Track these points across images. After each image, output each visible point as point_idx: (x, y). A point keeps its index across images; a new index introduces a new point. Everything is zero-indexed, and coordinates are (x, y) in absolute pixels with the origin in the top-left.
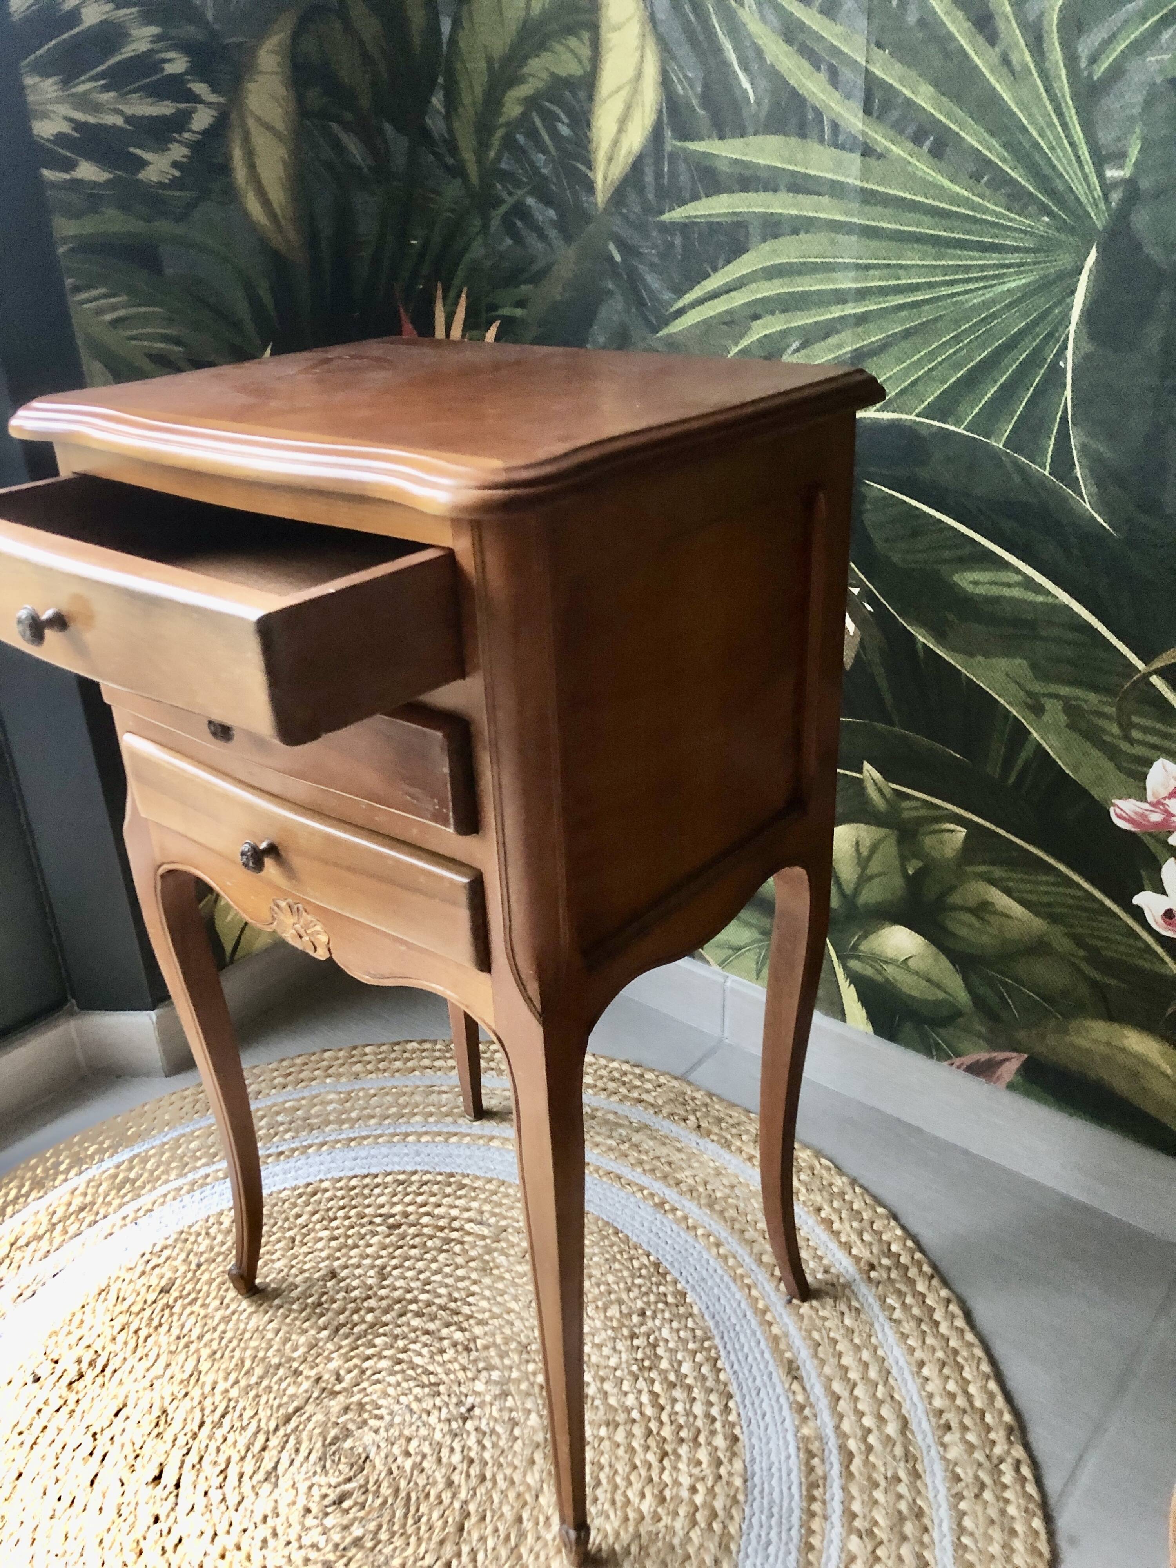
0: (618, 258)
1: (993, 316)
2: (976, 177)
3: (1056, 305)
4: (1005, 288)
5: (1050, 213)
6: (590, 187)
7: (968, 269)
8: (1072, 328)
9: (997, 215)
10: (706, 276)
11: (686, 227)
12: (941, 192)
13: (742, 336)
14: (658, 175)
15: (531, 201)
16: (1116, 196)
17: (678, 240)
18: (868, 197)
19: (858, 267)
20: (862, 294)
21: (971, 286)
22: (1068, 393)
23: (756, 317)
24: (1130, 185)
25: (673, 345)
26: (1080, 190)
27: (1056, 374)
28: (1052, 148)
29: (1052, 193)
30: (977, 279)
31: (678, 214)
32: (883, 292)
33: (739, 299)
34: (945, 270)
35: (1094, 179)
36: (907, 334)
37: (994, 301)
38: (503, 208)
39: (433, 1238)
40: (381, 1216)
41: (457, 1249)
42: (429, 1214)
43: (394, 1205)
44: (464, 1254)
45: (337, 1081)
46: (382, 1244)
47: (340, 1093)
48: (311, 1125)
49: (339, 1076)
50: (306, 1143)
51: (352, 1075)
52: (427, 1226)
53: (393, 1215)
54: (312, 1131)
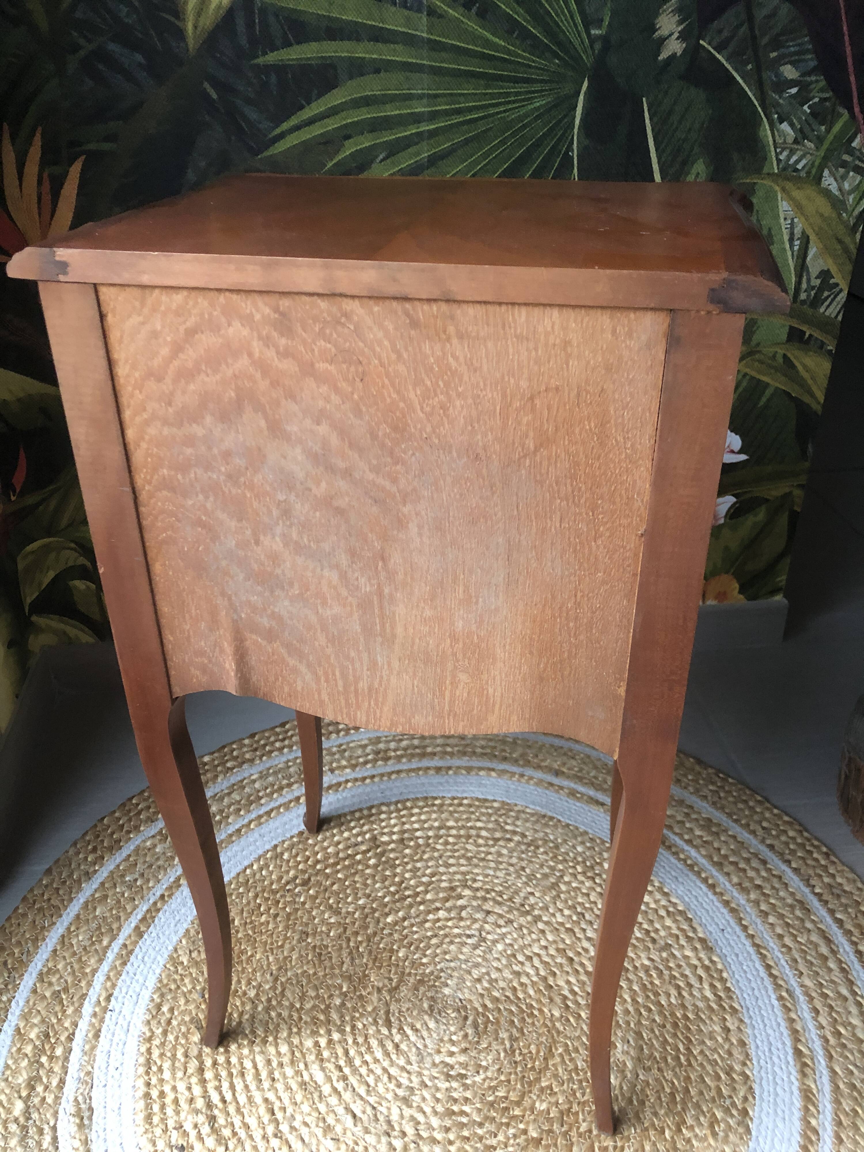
0: (215, 96)
1: (524, 127)
2: (510, 32)
3: (565, 116)
4: (532, 106)
5: (558, 57)
6: (180, 34)
7: (508, 94)
8: (576, 131)
9: (524, 58)
10: (301, 108)
11: (280, 69)
12: (487, 43)
13: (337, 152)
14: (250, 25)
15: (112, 47)
16: (598, 46)
17: (273, 79)
18: (435, 46)
19: (429, 96)
20: (433, 116)
21: (510, 106)
22: (576, 171)
23: (348, 137)
24: (605, 39)
25: (274, 165)
26: (576, 43)
27: (567, 160)
28: (558, 15)
29: (559, 44)
30: (514, 102)
31: (271, 58)
32: (447, 113)
33: (332, 124)
34: (492, 96)
35: (585, 36)
36: (467, 142)
37: (526, 115)
38: (82, 53)
39: (338, 872)
40: (288, 883)
41: (360, 867)
42: (318, 862)
43: (288, 872)
44: (368, 867)
45: (139, 831)
46: (311, 896)
47: (153, 836)
48: (159, 867)
49: (137, 828)
50: (172, 880)
51: (146, 822)
52: (326, 868)
53: (296, 878)
54: (166, 870)
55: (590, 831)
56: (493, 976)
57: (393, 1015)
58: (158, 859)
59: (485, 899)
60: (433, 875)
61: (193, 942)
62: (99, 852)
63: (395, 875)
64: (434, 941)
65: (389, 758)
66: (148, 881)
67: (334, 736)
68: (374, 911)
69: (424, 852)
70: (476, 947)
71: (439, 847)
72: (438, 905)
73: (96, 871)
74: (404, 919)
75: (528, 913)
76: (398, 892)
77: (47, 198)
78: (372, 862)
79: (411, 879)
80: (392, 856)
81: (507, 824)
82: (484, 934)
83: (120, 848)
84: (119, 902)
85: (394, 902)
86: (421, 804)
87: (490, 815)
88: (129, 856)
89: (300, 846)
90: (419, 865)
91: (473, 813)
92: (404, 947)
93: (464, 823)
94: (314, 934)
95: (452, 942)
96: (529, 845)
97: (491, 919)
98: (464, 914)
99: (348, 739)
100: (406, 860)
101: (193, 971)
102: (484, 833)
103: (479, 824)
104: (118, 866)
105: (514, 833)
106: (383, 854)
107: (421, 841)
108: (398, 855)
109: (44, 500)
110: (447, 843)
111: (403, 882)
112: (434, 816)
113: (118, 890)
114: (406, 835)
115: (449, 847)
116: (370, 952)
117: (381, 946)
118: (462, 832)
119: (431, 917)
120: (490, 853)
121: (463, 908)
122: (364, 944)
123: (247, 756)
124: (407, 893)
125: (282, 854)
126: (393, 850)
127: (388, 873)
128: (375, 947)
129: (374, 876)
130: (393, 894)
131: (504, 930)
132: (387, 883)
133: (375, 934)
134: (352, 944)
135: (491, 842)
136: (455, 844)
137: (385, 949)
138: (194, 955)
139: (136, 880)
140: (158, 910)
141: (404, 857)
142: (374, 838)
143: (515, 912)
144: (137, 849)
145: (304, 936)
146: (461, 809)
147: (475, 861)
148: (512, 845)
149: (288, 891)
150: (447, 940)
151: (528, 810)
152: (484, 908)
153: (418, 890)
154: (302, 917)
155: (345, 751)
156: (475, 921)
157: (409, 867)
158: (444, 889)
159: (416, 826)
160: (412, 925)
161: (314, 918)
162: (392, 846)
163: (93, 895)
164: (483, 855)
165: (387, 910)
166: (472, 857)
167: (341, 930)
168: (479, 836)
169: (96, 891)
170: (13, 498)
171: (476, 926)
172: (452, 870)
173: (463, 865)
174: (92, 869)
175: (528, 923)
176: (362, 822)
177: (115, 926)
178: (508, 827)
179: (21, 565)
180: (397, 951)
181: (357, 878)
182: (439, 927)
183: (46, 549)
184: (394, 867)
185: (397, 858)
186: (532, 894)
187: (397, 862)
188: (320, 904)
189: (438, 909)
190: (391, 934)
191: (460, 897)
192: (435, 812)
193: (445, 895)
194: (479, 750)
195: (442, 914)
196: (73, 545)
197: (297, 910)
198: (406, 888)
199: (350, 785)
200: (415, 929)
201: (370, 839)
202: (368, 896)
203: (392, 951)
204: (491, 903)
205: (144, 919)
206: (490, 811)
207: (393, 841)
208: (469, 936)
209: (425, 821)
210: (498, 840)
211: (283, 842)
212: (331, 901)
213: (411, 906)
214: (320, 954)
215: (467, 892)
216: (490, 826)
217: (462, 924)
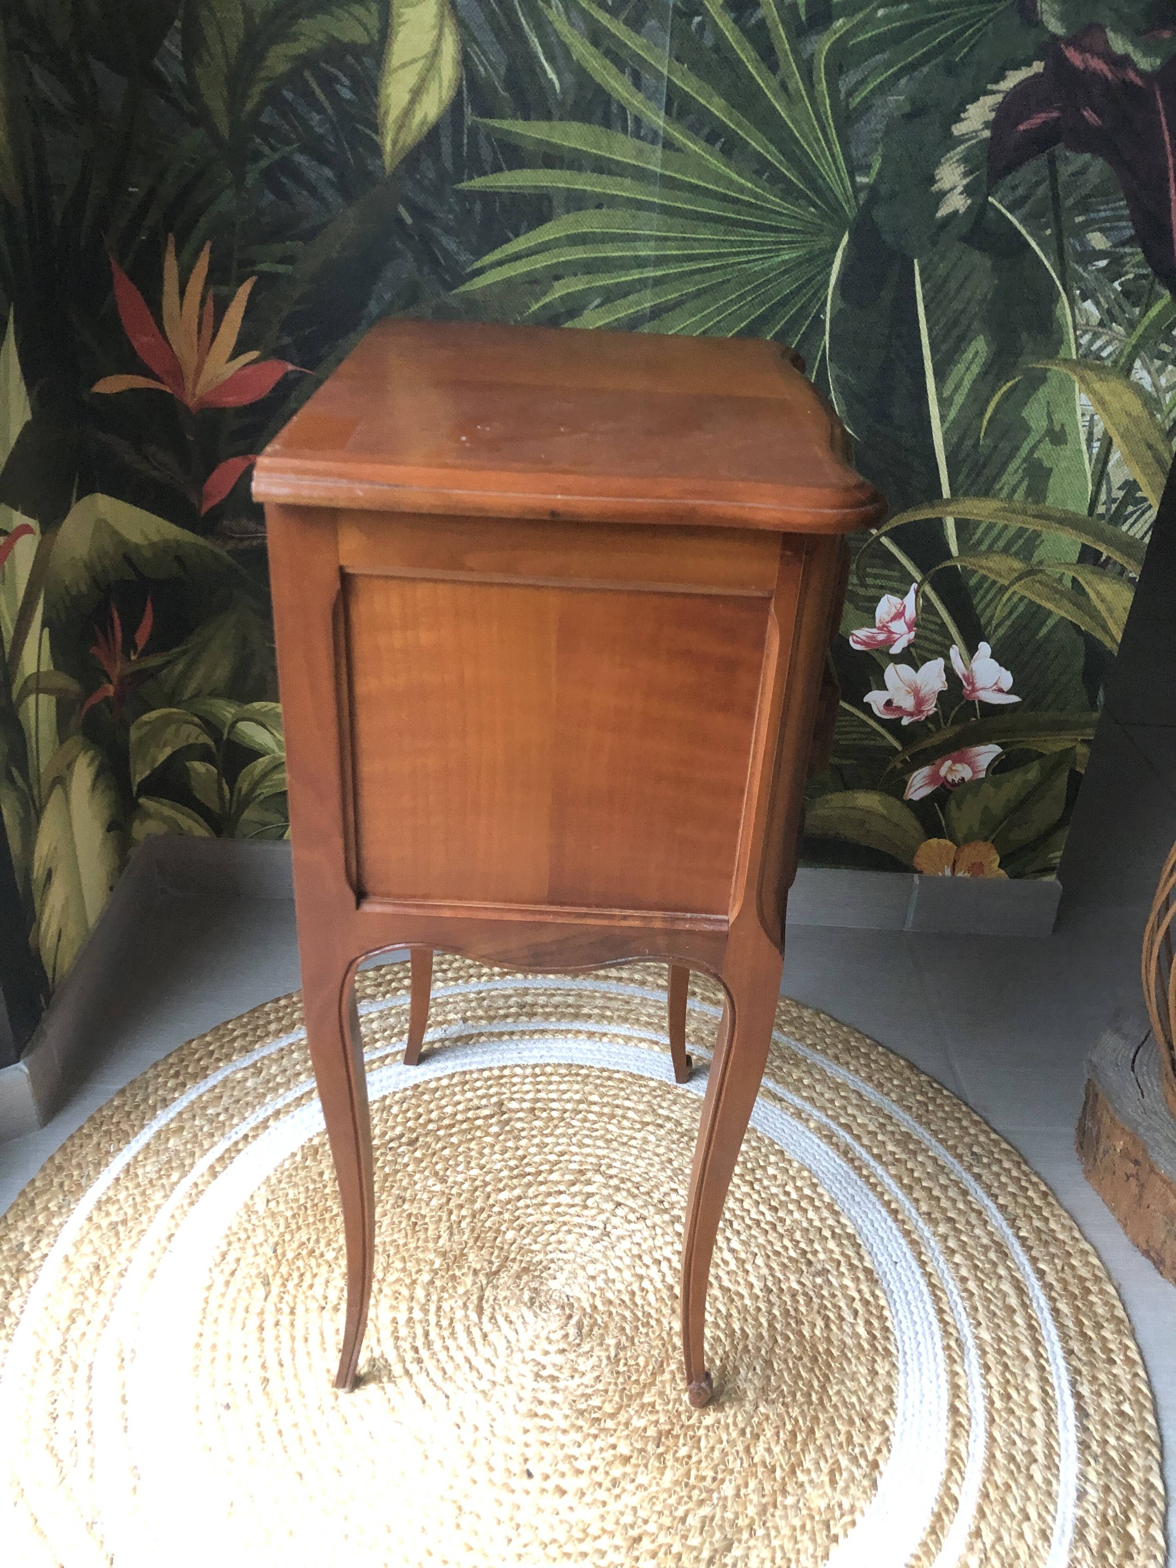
0: (409, 220)
1: (769, 281)
2: (758, 173)
3: (819, 273)
4: (780, 259)
5: (815, 206)
6: (377, 150)
7: (751, 243)
8: (830, 290)
9: (774, 203)
10: (508, 240)
11: (487, 197)
12: (731, 183)
13: (544, 294)
14: (457, 146)
15: (300, 158)
16: (863, 196)
17: (478, 207)
18: (669, 183)
19: (658, 239)
20: (660, 261)
21: (753, 257)
22: (827, 337)
23: (557, 278)
24: (872, 189)
25: (471, 303)
26: (838, 191)
27: (818, 323)
28: (817, 157)
29: (817, 190)
30: (758, 252)
31: (478, 183)
32: (678, 259)
33: (540, 262)
34: (732, 243)
35: (848, 184)
36: (698, 294)
37: (771, 269)
38: (263, 164)
39: (451, 1135)
40: (391, 1140)
41: (478, 1133)
42: (430, 1121)
43: (393, 1128)
44: (487, 1134)
45: (230, 1061)
46: (416, 1159)
47: (245, 1069)
48: (247, 1104)
49: (228, 1057)
50: (260, 1119)
51: (240, 1051)
52: (438, 1130)
53: (402, 1135)
54: (254, 1107)
55: (759, 1128)
56: (611, 1276)
57: (487, 1301)
58: (247, 1094)
59: (618, 1189)
60: (562, 1154)
61: (273, 1192)
62: (181, 1078)
63: (517, 1149)
64: (551, 1227)
65: (535, 1014)
66: (232, 1116)
67: (474, 980)
68: (486, 1184)
69: (556, 1126)
70: (596, 1241)
71: (574, 1122)
72: (562, 1188)
73: (174, 1099)
74: (519, 1198)
75: (666, 1211)
76: (517, 1167)
77: (209, 320)
78: (494, 1129)
79: (535, 1155)
80: (519, 1125)
81: (661, 1107)
82: (609, 1228)
83: (206, 1077)
84: (196, 1136)
85: (511, 1178)
86: (563, 1071)
87: (643, 1095)
88: (215, 1087)
89: (413, 1101)
90: (547, 1140)
91: (622, 1089)
92: (514, 1229)
93: (610, 1100)
94: (412, 1201)
95: (569, 1232)
96: (683, 1135)
97: (620, 1211)
98: (590, 1202)
99: (490, 986)
100: (534, 1133)
101: (269, 1222)
102: (631, 1114)
103: (627, 1103)
104: (201, 1096)
105: (668, 1119)
106: (507, 1122)
107: (555, 1114)
108: (525, 1125)
109: (168, 662)
110: (585, 1120)
111: (525, 1157)
112: (576, 1087)
113: (197, 1122)
114: (539, 1105)
115: (587, 1125)
116: (473, 1230)
117: (488, 1224)
118: (606, 1110)
119: (551, 1200)
120: (635, 1138)
121: (590, 1195)
122: (468, 1220)
123: (369, 991)
124: (528, 1169)
125: (391, 1107)
126: (520, 1119)
127: (510, 1144)
128: (480, 1224)
129: (493, 1146)
130: (512, 1169)
131: (633, 1226)
132: (507, 1156)
133: (482, 1210)
134: (454, 1217)
135: (638, 1126)
136: (595, 1122)
137: (490, 1228)
138: (272, 1205)
139: (218, 1114)
140: (239, 1151)
141: (532, 1129)
142: (501, 1104)
143: (650, 1208)
144: (225, 1082)
145: (400, 1202)
146: (610, 1083)
147: (615, 1145)
148: (662, 1132)
149: (391, 1149)
150: (565, 1228)
151: (689, 1095)
152: (615, 1198)
153: (542, 1168)
154: (401, 1180)
155: (484, 999)
156: (602, 1211)
157: (536, 1141)
158: (573, 1172)
159: (553, 1096)
160: (528, 1207)
161: (415, 1183)
162: (521, 1115)
163: (168, 1125)
164: (625, 1139)
165: (501, 1186)
166: (612, 1140)
167: (444, 1200)
168: (624, 1117)
169: (172, 1120)
170: (133, 658)
171: (603, 1217)
172: (586, 1151)
173: (599, 1147)
174: (170, 1096)
175: (664, 1222)
176: (489, 1083)
177: (187, 1162)
178: (660, 1111)
179: (134, 734)
180: (505, 1233)
181: (473, 1145)
182: (558, 1213)
183: (166, 721)
184: (518, 1138)
185: (523, 1130)
186: (676, 1190)
187: (523, 1134)
188: (425, 1169)
189: (560, 1192)
190: (500, 1213)
191: (589, 1182)
192: (577, 1082)
193: (572, 1177)
194: (644, 1019)
195: (564, 1199)
196: (196, 720)
197: (397, 1171)
198: (528, 1164)
199: (483, 1039)
200: (530, 1211)
201: (495, 1104)
202: (482, 1167)
203: (498, 1231)
204: (624, 1194)
205: (221, 1159)
206: (644, 1090)
207: (522, 1110)
208: (591, 1228)
209: (564, 1092)
210: (648, 1124)
211: (395, 1093)
212: (439, 1167)
213: (529, 1185)
214: (415, 1224)
215: (598, 1178)
216: (641, 1107)
217: (585, 1212)
